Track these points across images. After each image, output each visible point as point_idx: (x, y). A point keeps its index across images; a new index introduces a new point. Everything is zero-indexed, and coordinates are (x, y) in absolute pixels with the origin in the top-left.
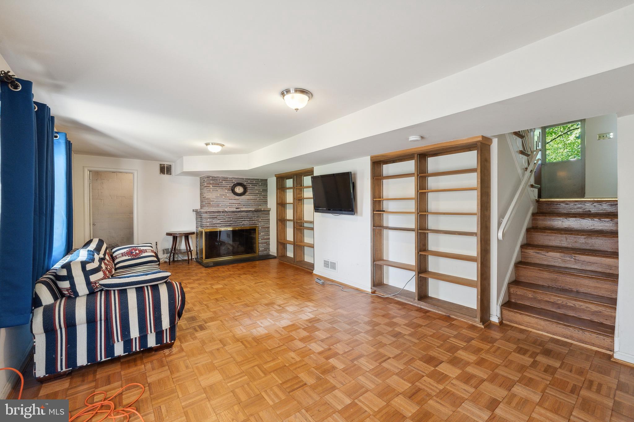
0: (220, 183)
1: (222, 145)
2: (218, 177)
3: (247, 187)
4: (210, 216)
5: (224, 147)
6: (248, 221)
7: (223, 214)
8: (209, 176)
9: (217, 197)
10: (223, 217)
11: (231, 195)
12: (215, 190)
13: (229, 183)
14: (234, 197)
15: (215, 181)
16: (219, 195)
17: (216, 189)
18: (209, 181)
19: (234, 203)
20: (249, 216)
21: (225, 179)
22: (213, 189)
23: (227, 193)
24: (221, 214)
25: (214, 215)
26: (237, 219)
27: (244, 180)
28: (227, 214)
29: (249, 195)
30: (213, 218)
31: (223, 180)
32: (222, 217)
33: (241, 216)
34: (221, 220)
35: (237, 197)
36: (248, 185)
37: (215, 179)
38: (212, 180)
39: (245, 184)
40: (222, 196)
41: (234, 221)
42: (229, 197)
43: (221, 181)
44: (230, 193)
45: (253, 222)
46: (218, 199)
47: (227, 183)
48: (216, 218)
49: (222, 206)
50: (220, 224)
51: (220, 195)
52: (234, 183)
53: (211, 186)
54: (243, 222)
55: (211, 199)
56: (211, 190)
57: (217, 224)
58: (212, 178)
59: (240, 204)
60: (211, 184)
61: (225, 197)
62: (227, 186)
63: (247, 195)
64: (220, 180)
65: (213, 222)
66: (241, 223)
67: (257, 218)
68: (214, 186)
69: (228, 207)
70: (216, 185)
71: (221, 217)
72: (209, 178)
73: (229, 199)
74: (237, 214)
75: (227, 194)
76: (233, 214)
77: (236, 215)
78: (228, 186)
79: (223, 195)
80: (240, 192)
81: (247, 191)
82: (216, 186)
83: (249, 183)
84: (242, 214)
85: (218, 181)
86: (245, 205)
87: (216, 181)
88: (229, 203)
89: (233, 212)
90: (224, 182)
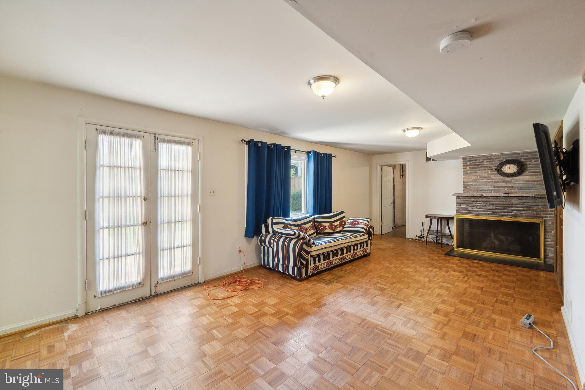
0: (480, 164)
1: (420, 129)
2: (477, 157)
3: (526, 165)
4: (464, 201)
5: (422, 130)
6: (524, 210)
7: (481, 200)
8: (466, 157)
9: (476, 180)
10: (482, 204)
11: (496, 176)
12: (473, 172)
13: (493, 162)
14: (502, 179)
15: (473, 162)
16: (478, 177)
17: (474, 170)
18: (466, 163)
19: (501, 187)
20: (525, 204)
21: (488, 158)
22: (470, 171)
23: (491, 174)
24: (478, 200)
25: (469, 201)
26: (503, 207)
27: (521, 155)
28: (488, 200)
29: (530, 175)
30: (467, 203)
31: (484, 159)
32: (480, 204)
33: (510, 203)
34: (479, 207)
35: (508, 179)
36: (527, 161)
37: (473, 159)
38: (470, 161)
39: (522, 160)
40: (483, 178)
41: (498, 209)
42: (493, 179)
43: (481, 161)
44: (495, 174)
45: (534, 212)
46: (477, 182)
47: (490, 163)
48: (472, 204)
49: (482, 190)
50: (477, 211)
51: (480, 177)
52: (502, 160)
53: (468, 168)
54: (515, 212)
55: (468, 182)
56: (468, 172)
57: (472, 211)
58: (469, 158)
59: (512, 187)
60: (467, 165)
61: (487, 179)
62: (490, 165)
63: (525, 176)
64: (479, 160)
65: (467, 208)
66: (512, 212)
67: (542, 208)
68: (472, 168)
69: (492, 192)
70: (475, 166)
71: (478, 203)
72: (466, 159)
73: (494, 182)
74: (503, 200)
75: (491, 176)
76: (498, 200)
77: (502, 202)
78: (493, 165)
79: (485, 177)
80: (511, 172)
81: (527, 170)
82: (474, 168)
83: (530, 159)
84: (513, 201)
85: (477, 161)
86: (521, 189)
87: (475, 162)
88: (494, 187)
89: (498, 198)
90: (485, 162)
